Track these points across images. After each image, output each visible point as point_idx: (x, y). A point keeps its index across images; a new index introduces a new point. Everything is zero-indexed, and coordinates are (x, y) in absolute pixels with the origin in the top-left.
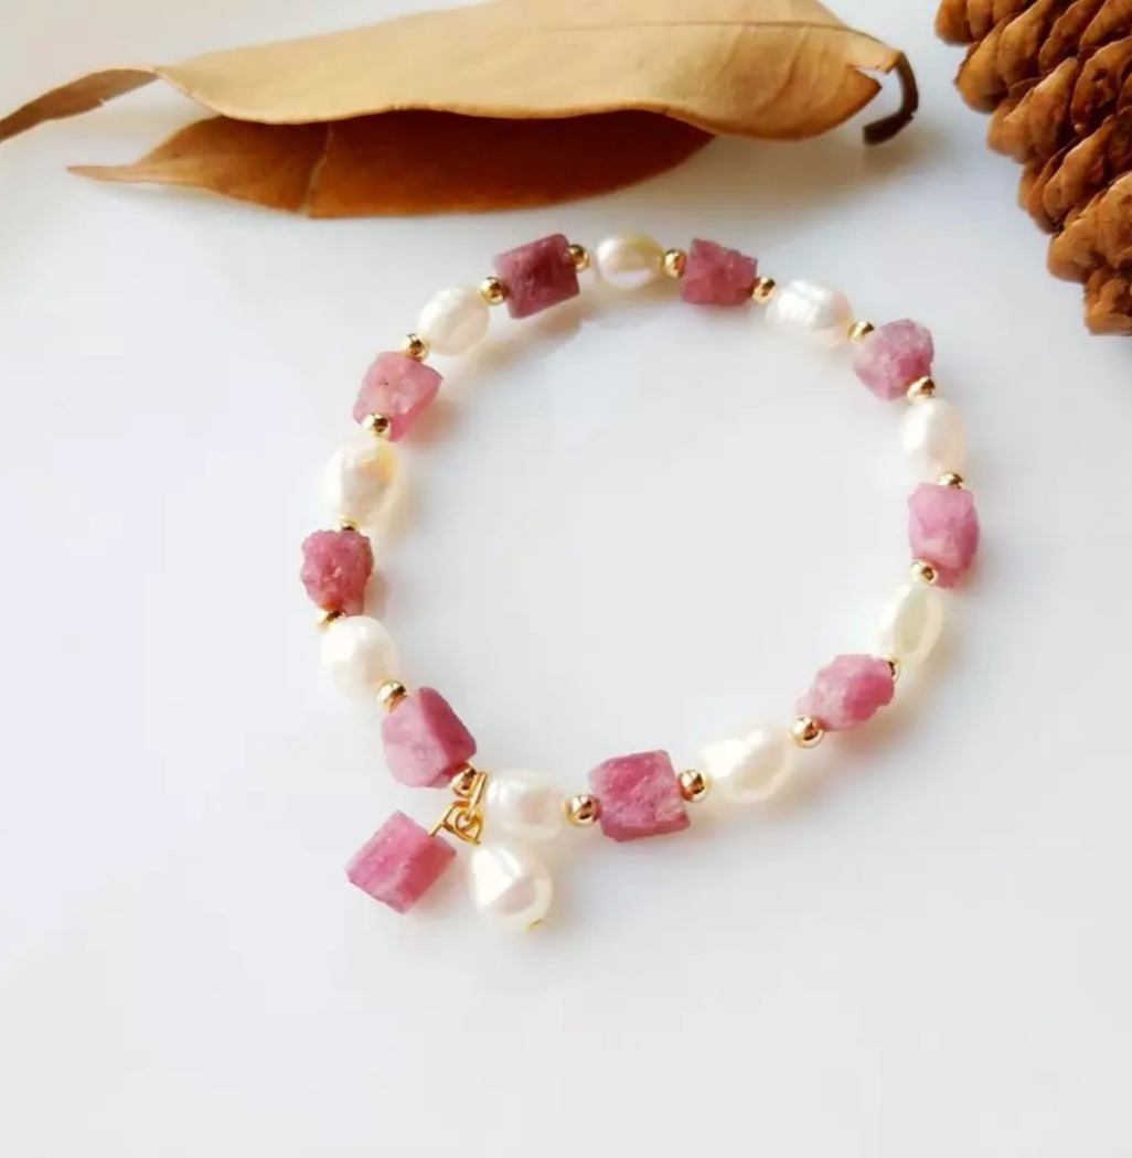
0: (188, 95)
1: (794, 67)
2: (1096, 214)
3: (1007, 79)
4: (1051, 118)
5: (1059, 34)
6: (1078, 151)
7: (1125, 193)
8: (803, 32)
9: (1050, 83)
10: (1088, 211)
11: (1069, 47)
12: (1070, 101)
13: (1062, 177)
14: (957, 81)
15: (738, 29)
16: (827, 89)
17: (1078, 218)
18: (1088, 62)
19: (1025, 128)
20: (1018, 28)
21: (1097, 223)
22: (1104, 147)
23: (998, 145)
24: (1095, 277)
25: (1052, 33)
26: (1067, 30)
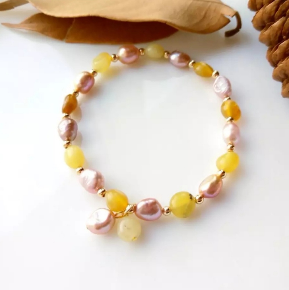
1: (206, 13)
2: (286, 63)
3: (266, 22)
4: (276, 35)
5: (281, 10)
6: (283, 44)
8: (210, 4)
9: (277, 23)
10: (284, 62)
11: (283, 14)
12: (282, 29)
13: (278, 51)
14: (252, 21)
16: (214, 21)
17: (281, 64)
19: (269, 37)
20: (270, 7)
21: (286, 66)
23: (261, 40)
24: (285, 82)
25: (279, 9)
26: (284, 9)
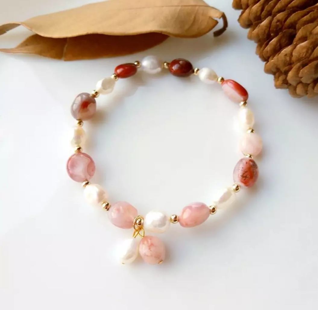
0: (31, 30)
1: (195, 17)
2: (278, 59)
3: (252, 21)
4: (265, 32)
6: (272, 42)
7: (285, 53)
8: (197, 8)
9: (265, 23)
10: (275, 58)
11: (269, 14)
12: (270, 28)
13: (268, 48)
14: (239, 20)
15: (180, 8)
16: (204, 24)
17: (272, 59)
18: (275, 18)
19: (258, 35)
20: (256, 7)
21: (278, 61)
22: (279, 41)
23: (250, 38)
24: (277, 74)
25: (265, 9)
26: (269, 9)
